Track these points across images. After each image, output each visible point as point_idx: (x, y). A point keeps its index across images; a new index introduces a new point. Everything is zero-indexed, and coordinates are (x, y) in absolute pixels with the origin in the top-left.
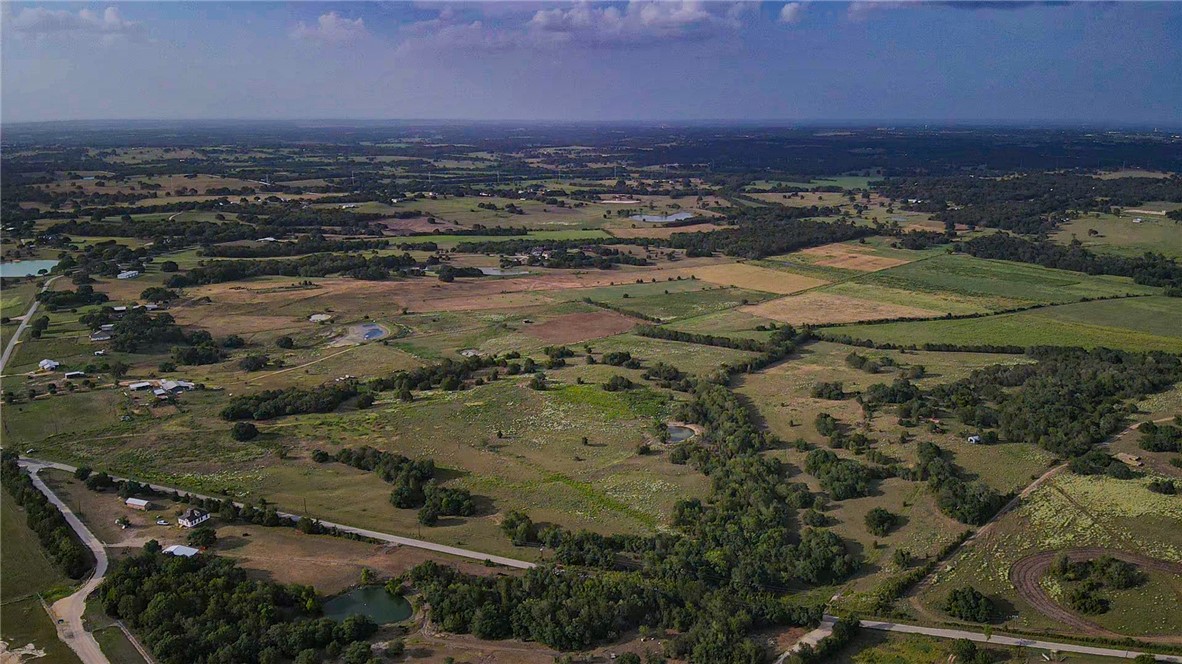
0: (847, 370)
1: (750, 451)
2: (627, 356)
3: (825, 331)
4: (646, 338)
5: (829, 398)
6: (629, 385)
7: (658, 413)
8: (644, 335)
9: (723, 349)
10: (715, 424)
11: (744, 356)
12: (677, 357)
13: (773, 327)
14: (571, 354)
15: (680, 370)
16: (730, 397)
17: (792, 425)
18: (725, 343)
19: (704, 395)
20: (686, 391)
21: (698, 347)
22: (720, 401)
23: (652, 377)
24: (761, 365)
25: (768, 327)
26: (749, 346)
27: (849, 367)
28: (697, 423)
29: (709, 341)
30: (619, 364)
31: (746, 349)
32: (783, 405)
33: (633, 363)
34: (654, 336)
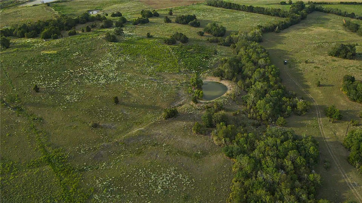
0: (345, 32)
1: (281, 119)
2: (194, 17)
3: (325, 7)
4: (211, 7)
5: (345, 57)
6: (185, 40)
7: (200, 68)
8: (210, 5)
9: (259, 15)
10: (247, 81)
11: (273, 20)
12: (228, 20)
13: (290, 3)
14: (157, 15)
15: (227, 30)
16: (263, 54)
17: (319, 85)
18: (261, 11)
19: (242, 52)
20: (229, 46)
21: (243, 14)
22: (254, 56)
23: (205, 34)
24: (285, 27)
25: (287, 2)
26: (276, 13)
27: (346, 30)
28: (231, 80)
29: (251, 9)
30: (186, 23)
31: (274, 16)
32: (306, 62)
33: (195, 23)
34: (217, 6)
